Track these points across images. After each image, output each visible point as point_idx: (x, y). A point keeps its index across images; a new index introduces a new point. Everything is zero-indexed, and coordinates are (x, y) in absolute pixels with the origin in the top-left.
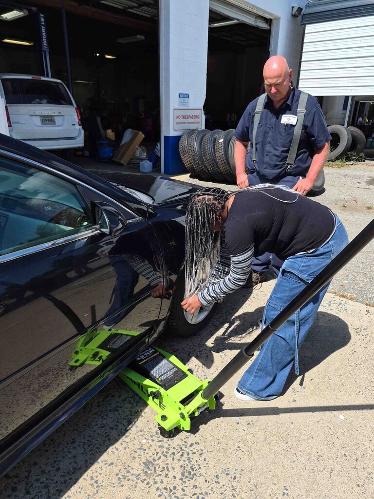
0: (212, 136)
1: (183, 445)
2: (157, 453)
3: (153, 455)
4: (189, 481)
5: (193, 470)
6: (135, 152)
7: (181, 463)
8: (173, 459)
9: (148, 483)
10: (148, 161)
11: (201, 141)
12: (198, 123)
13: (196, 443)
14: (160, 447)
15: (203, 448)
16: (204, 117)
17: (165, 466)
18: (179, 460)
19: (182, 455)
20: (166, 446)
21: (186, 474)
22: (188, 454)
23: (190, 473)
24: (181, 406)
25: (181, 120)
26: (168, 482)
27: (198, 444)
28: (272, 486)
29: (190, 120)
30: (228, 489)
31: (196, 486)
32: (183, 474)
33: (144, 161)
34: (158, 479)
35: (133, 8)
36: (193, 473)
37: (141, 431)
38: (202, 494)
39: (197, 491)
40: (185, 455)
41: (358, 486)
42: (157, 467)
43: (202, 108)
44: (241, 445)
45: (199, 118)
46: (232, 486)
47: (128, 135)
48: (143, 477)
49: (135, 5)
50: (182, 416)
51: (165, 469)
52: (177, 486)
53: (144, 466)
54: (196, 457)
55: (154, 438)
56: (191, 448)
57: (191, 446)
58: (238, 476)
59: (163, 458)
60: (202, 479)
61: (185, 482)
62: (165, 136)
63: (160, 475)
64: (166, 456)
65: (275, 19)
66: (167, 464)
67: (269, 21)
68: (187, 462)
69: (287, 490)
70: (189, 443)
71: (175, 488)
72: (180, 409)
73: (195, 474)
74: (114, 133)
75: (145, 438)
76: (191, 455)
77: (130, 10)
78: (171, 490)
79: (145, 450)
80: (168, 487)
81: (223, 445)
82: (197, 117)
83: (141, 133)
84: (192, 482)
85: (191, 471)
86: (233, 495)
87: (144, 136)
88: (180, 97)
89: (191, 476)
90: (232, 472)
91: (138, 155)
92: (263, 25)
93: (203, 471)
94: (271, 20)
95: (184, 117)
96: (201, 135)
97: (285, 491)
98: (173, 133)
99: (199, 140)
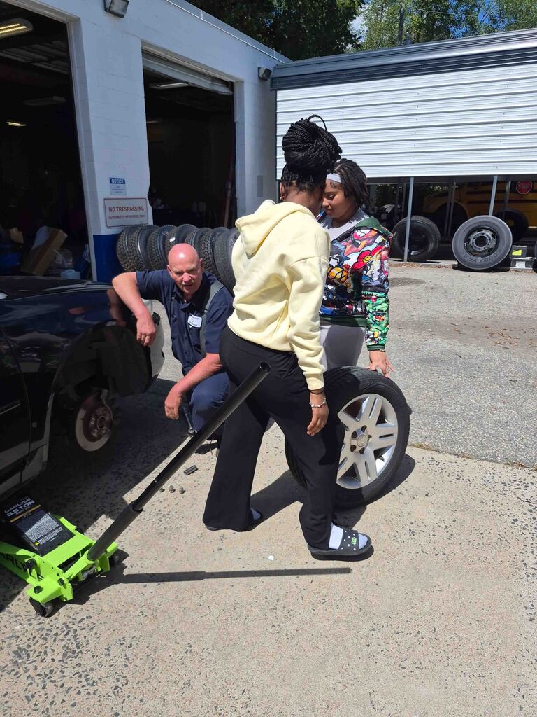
0: (161, 234)
1: (70, 622)
2: (35, 638)
3: (28, 640)
4: (71, 660)
5: (78, 647)
6: (55, 259)
7: (64, 643)
8: (55, 641)
9: (17, 673)
10: (73, 271)
11: (146, 241)
12: (141, 216)
13: (87, 617)
14: (38, 630)
15: (95, 622)
16: (150, 208)
17: (43, 651)
18: (62, 640)
19: (67, 634)
20: (48, 627)
21: (70, 654)
22: (75, 631)
23: (74, 652)
24: (60, 571)
25: (117, 213)
26: (43, 668)
27: (91, 617)
28: (175, 646)
29: (129, 213)
30: (120, 660)
31: (79, 665)
32: (64, 655)
33: (67, 271)
34: (31, 667)
35: (40, 61)
36: (77, 651)
37: (16, 616)
38: (86, 671)
39: (80, 670)
40: (72, 633)
41: (274, 626)
42: (31, 653)
43: (146, 196)
44: (145, 609)
45: (143, 210)
46: (126, 656)
47: (42, 235)
48: (11, 667)
49: (45, 58)
50: (61, 582)
51: (42, 653)
52: (55, 669)
53: (14, 655)
54: (85, 633)
55: (33, 621)
56: (80, 625)
57: (80, 622)
58: (134, 644)
59: (41, 641)
60: (90, 655)
61: (66, 663)
62: (94, 236)
63: (34, 661)
64: (45, 639)
65: (237, 82)
66: (46, 647)
67: (230, 85)
68: (72, 640)
69: (191, 646)
70: (79, 619)
71: (51, 672)
72: (58, 575)
73: (81, 652)
74: (21, 233)
75: (21, 624)
76: (79, 632)
77: (36, 64)
78: (46, 675)
79: (18, 637)
80: (43, 673)
81: (123, 613)
82: (140, 209)
83: (61, 231)
84: (76, 661)
85: (76, 649)
86: (125, 665)
87: (66, 235)
88: (111, 182)
89: (76, 655)
90: (127, 642)
91: (60, 263)
92: (224, 90)
93: (92, 645)
94: (232, 83)
95: (120, 209)
96: (146, 232)
97: (189, 648)
98: (104, 231)
99: (143, 240)
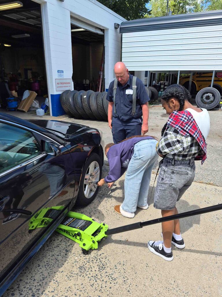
0: (80, 94)
1: (96, 256)
2: (84, 262)
3: (83, 263)
4: (103, 271)
5: (103, 265)
6: (32, 104)
7: (97, 264)
8: (93, 263)
9: (83, 276)
10: (42, 109)
11: (73, 97)
12: (70, 86)
13: (102, 254)
14: (85, 259)
15: (106, 255)
16: (73, 83)
17: (90, 267)
18: (96, 263)
19: (97, 260)
20: (88, 258)
21: (101, 268)
22: (100, 259)
23: (102, 267)
24: (93, 237)
25: (60, 85)
26: (93, 273)
27: (104, 254)
28: (141, 264)
29: (65, 85)
30: (122, 270)
31: (106, 272)
32: (99, 269)
33: (39, 109)
34: (87, 273)
35: (23, 19)
36: (104, 267)
37: (74, 254)
38: (110, 275)
39: (108, 274)
40: (98, 260)
41: (177, 256)
42: (86, 268)
43: (71, 78)
44: (124, 250)
45: (70, 84)
46: (123, 268)
47: (26, 94)
48: (80, 274)
49: (25, 18)
50: (94, 242)
51: (90, 268)
52: (98, 274)
53: (79, 269)
54: (104, 260)
55: (81, 255)
56: (100, 256)
57: (100, 255)
58: (125, 264)
59: (88, 263)
60: (109, 269)
61: (101, 272)
62: (51, 95)
63: (88, 271)
64: (89, 262)
65: (106, 29)
66: (91, 266)
67: (103, 30)
68: (100, 263)
69: (148, 264)
70: (99, 255)
71: (97, 275)
72: (92, 239)
73: (105, 267)
74: (17, 93)
75: (77, 257)
76: (101, 259)
78: (95, 277)
79: (78, 262)
80: (93, 276)
81: (116, 252)
83: (35, 92)
84: (105, 271)
85: (102, 266)
86: (124, 272)
87: (37, 94)
88: (58, 72)
89: (103, 268)
90: (122, 263)
91: (34, 106)
92: (100, 33)
93: (108, 265)
94: (104, 30)
95: (61, 83)
96: (73, 94)
97: (147, 265)
98: (56, 93)
